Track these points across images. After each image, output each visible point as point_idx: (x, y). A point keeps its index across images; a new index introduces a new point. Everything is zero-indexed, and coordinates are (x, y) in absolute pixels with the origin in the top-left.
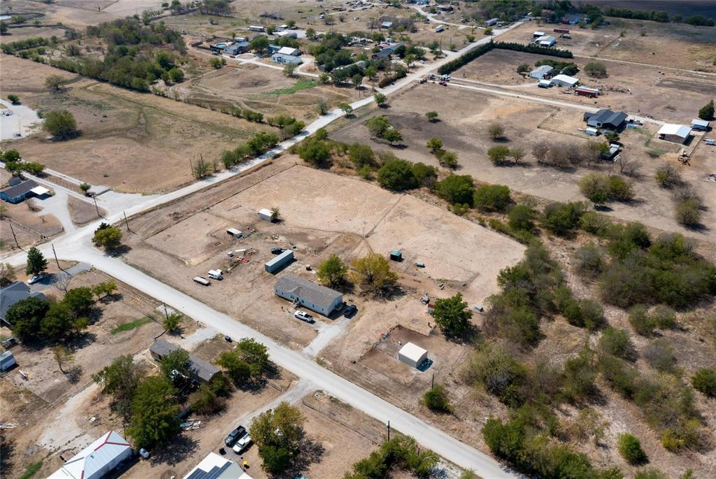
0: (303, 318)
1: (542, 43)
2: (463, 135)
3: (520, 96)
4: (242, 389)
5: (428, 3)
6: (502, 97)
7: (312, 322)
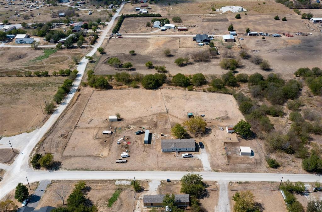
0: (188, 156)
1: (143, 12)
2: (153, 58)
3: (159, 36)
4: (201, 198)
5: (69, 1)
6: (152, 38)
7: (192, 157)
